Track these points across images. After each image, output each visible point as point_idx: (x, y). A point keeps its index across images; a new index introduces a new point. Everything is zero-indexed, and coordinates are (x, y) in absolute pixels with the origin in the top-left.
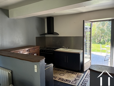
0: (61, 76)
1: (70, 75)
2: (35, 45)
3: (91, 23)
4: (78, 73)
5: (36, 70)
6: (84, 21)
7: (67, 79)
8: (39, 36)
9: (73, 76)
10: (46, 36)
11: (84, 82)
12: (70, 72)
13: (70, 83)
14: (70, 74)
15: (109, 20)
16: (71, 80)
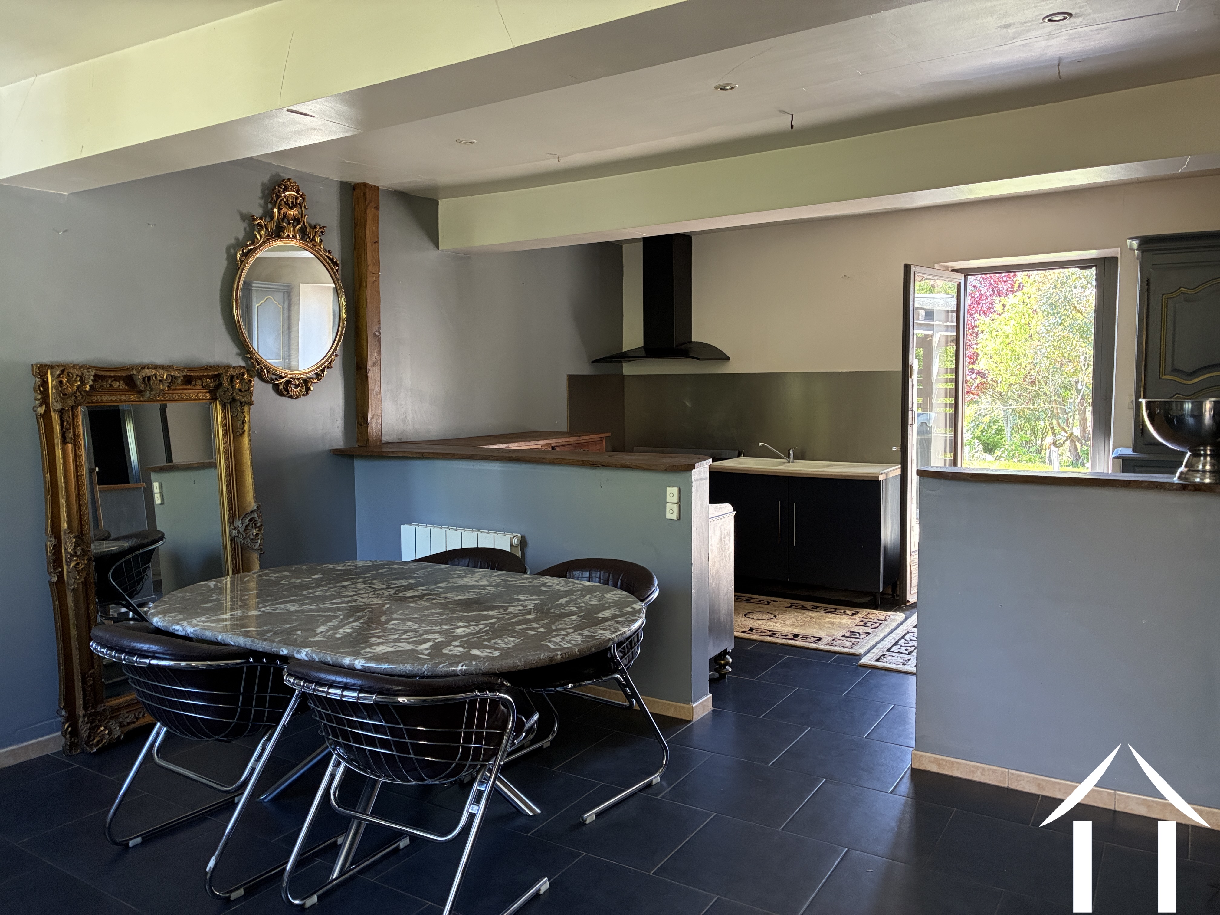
0: (760, 622)
1: (811, 618)
2: (564, 428)
3: (961, 277)
4: (864, 612)
5: (675, 507)
6: (907, 268)
7: (796, 631)
8: (584, 369)
9: (832, 623)
10: (629, 369)
11: (902, 642)
12: (816, 607)
13: (821, 646)
14: (813, 614)
15: (1084, 264)
16: (821, 634)
